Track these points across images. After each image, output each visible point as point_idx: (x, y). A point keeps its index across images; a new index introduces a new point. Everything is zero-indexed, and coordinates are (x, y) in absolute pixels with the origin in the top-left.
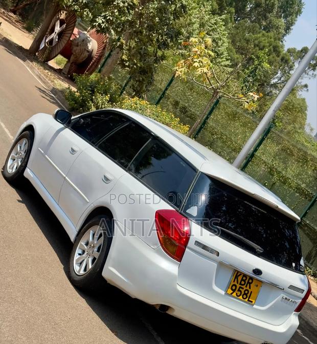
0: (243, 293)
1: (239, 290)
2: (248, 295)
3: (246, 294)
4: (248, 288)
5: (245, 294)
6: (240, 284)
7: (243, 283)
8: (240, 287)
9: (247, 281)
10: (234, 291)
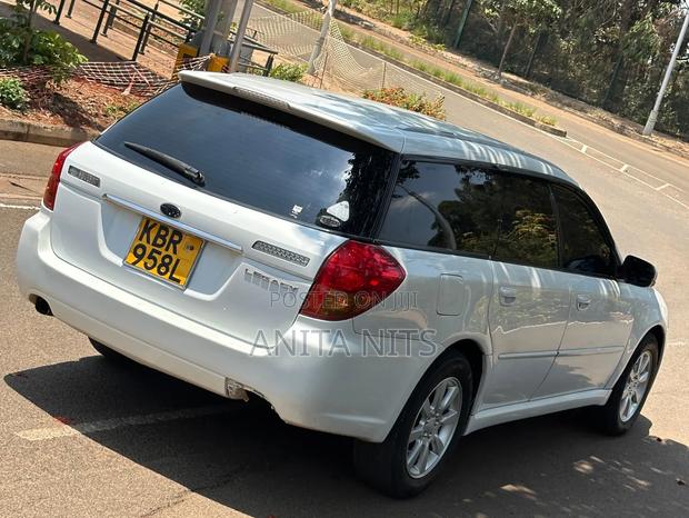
0: (159, 262)
1: (150, 257)
2: (171, 267)
3: (167, 265)
4: (170, 252)
5: (163, 264)
6: (155, 244)
7: (160, 241)
8: (154, 251)
9: (168, 238)
10: (140, 258)
